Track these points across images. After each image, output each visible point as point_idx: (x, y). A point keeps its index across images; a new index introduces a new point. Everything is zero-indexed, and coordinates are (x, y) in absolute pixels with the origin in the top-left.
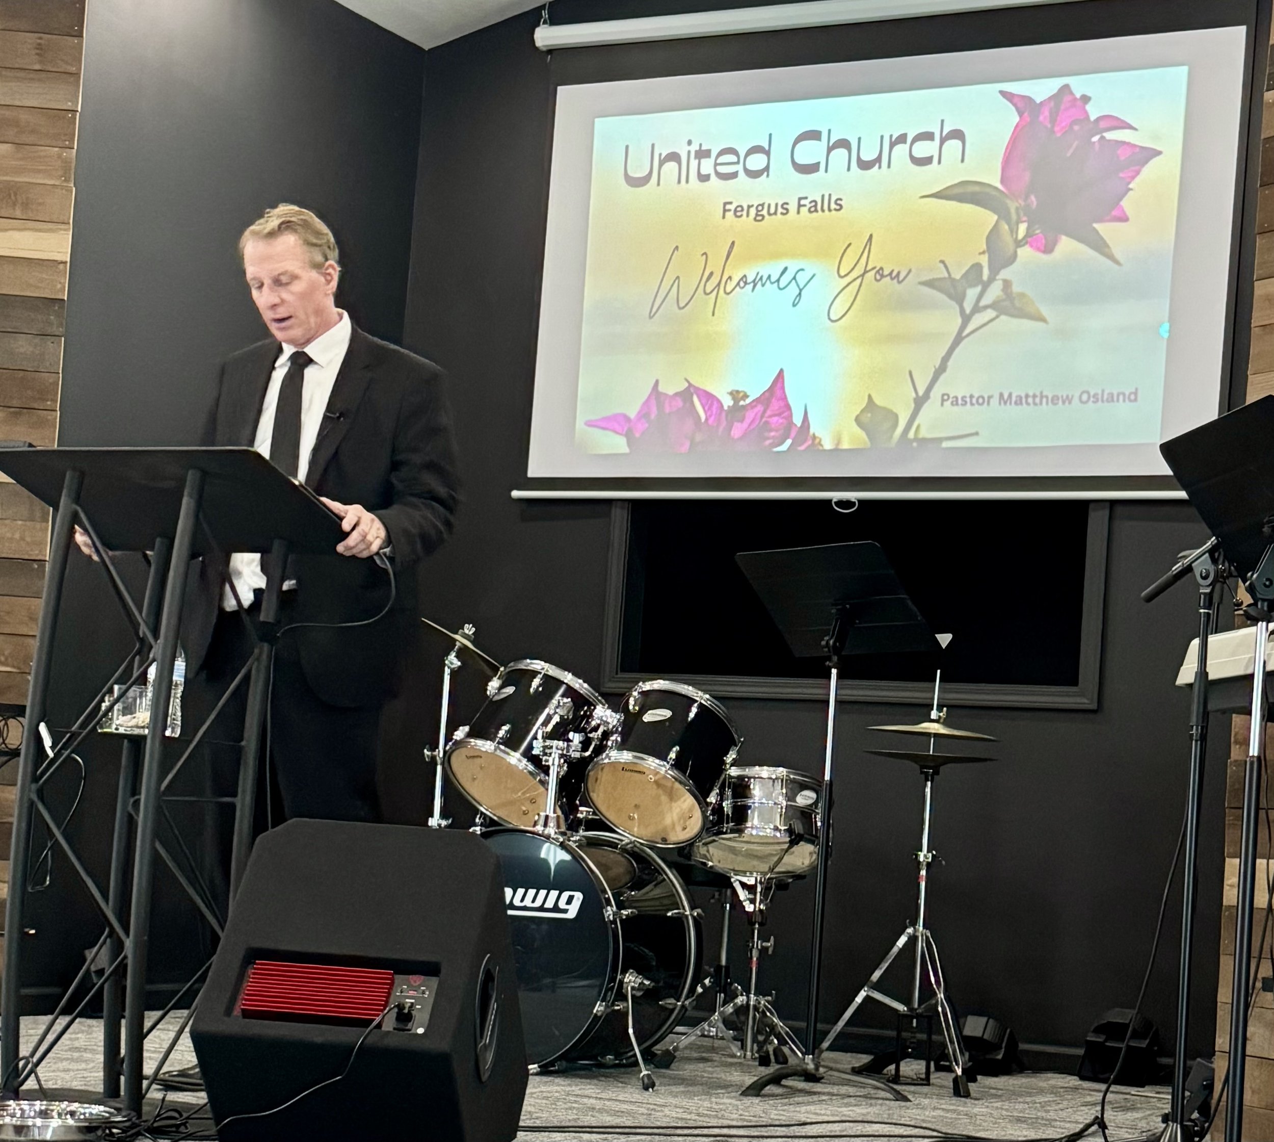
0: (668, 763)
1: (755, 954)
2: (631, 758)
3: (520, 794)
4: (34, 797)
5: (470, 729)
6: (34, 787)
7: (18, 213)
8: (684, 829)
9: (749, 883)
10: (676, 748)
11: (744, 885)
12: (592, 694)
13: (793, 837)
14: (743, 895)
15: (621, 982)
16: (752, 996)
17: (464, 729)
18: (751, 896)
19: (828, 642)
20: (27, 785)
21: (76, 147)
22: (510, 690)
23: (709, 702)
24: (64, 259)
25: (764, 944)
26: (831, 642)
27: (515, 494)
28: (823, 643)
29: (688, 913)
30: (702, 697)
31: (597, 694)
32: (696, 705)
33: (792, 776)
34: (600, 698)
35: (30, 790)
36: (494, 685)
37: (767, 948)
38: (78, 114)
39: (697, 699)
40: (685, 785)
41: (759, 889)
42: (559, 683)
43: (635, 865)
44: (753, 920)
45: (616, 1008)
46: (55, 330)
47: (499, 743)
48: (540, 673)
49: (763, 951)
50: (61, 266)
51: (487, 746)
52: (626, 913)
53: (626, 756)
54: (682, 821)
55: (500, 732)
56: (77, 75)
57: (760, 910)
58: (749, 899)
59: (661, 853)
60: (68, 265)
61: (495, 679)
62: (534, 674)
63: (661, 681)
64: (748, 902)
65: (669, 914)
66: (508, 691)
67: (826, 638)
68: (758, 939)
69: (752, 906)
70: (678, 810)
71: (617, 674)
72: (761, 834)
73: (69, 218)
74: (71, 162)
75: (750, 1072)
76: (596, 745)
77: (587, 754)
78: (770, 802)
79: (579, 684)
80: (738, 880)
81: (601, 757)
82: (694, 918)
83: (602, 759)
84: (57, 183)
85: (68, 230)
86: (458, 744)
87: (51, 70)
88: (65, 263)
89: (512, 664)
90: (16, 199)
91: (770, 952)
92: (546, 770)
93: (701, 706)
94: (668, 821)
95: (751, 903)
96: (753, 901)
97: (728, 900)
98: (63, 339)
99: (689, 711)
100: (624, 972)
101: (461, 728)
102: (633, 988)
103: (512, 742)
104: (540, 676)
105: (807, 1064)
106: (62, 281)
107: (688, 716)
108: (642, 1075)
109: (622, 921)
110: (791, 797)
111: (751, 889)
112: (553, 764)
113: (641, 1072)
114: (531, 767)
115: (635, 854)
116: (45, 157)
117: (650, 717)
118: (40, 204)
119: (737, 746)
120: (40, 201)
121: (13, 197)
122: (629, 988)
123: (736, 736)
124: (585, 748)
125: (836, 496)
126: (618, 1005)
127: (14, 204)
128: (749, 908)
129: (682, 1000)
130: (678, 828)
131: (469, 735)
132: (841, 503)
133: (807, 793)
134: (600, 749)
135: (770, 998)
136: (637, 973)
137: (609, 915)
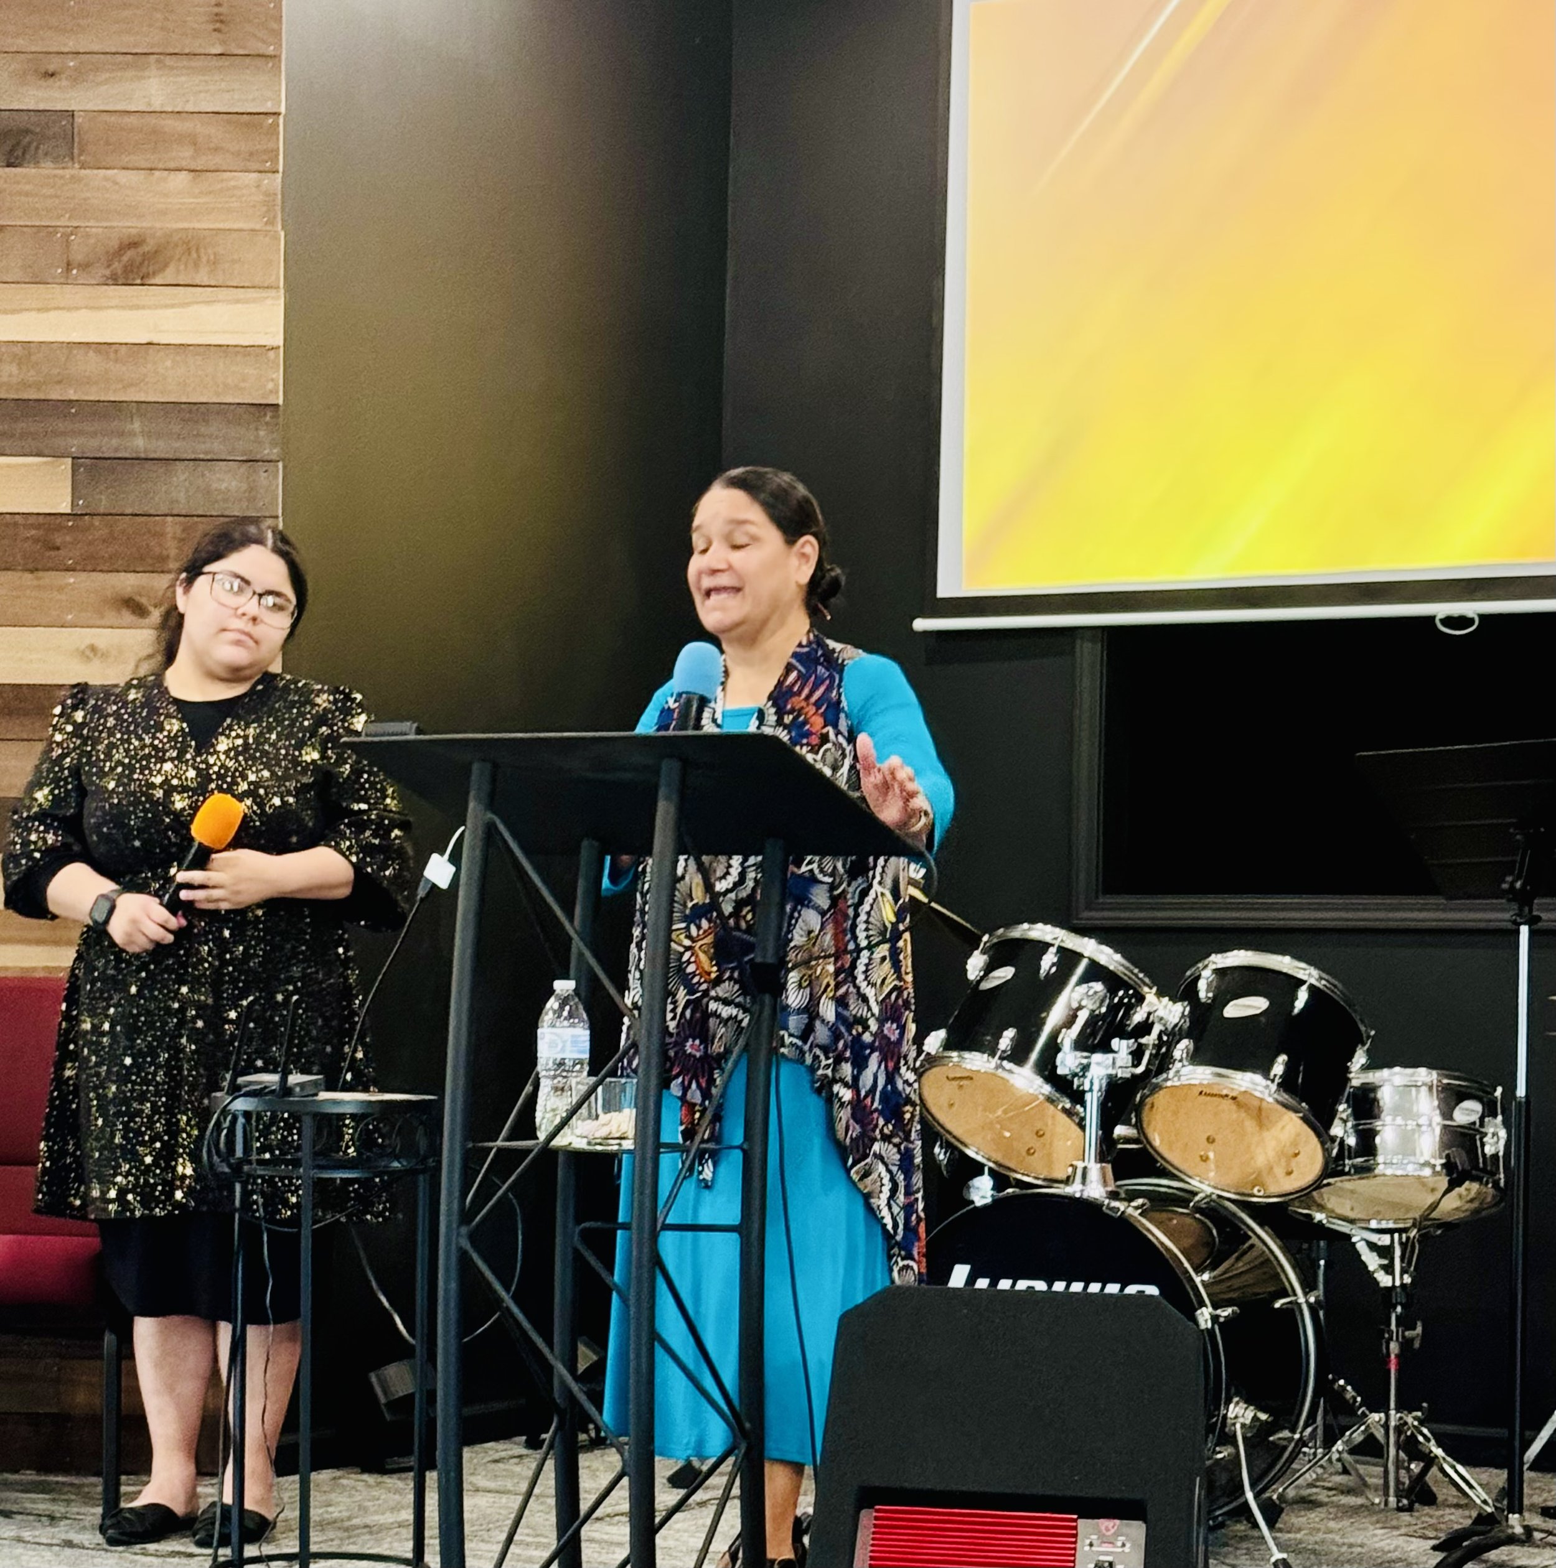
0: (1273, 1081)
1: (1394, 1347)
2: (1210, 1077)
3: (999, 1112)
4: (466, 1244)
5: (948, 1033)
6: (464, 1230)
7: (202, 277)
8: (1289, 1173)
9: (1380, 1243)
10: (1282, 1058)
11: (1372, 1246)
12: (1127, 968)
13: (1455, 1175)
14: (1372, 1261)
15: (1225, 1417)
16: (1392, 1412)
17: (937, 1036)
18: (1386, 1262)
19: (1512, 884)
20: (454, 1226)
21: (281, 170)
22: (1006, 973)
23: (1323, 982)
24: (275, 344)
25: (1407, 1333)
26: (1518, 885)
27: (921, 624)
28: (1505, 886)
29: (1302, 1300)
30: (1309, 974)
31: (1136, 971)
32: (1304, 988)
33: (1445, 1081)
34: (1141, 975)
35: (458, 1235)
36: (975, 964)
37: (1412, 1340)
38: (281, 120)
39: (1304, 978)
40: (1296, 1111)
41: (1398, 1252)
42: (1077, 956)
43: (1215, 1232)
44: (1394, 1301)
45: (1220, 1456)
46: (266, 452)
47: (1002, 1058)
48: (1053, 945)
49: (1406, 1344)
50: (271, 354)
51: (976, 1061)
52: (1225, 1314)
53: (1202, 1074)
54: (1283, 1162)
55: (1001, 1041)
56: (275, 57)
57: (1403, 1285)
58: (1383, 1267)
59: (1256, 1211)
60: (282, 349)
61: (976, 953)
62: (1044, 946)
63: (1242, 952)
64: (1382, 1272)
65: (1277, 1305)
66: (1002, 975)
67: (1509, 879)
68: (1397, 1326)
69: (1390, 1278)
70: (1273, 1143)
71: (1097, 898)
72: (1399, 1173)
73: (278, 279)
74: (275, 194)
75: (1397, 1528)
76: (1151, 1054)
77: (1140, 1069)
78: (1409, 1122)
79: (1108, 957)
80: (1363, 1239)
81: (1164, 1076)
82: (1309, 1305)
83: (1167, 1080)
84: (258, 227)
85: (278, 298)
86: (932, 1061)
87: (236, 52)
88: (278, 347)
89: (1001, 931)
90: (199, 257)
91: (1417, 1345)
92: (1078, 1097)
93: (1312, 989)
94: (1260, 1160)
95: (1387, 1273)
96: (1389, 1269)
97: (1323, 1253)
98: (280, 465)
99: (1294, 998)
100: (1228, 1402)
101: (933, 1034)
102: (1243, 1425)
103: (1018, 1055)
104: (1053, 950)
105: (1512, 1527)
106: (274, 376)
107: (1293, 1007)
108: (1273, 1560)
109: (1221, 1325)
110: (1447, 1114)
111: (1384, 1252)
112: (1091, 1090)
113: (1272, 1555)
114: (1047, 1089)
115: (1213, 1211)
116: (235, 187)
117: (1234, 1010)
118: (233, 262)
119: (1364, 1044)
120: (236, 257)
121: (194, 255)
122: (1238, 1426)
123: (1363, 1028)
124: (1136, 1063)
125: (1440, 610)
126: (1220, 1452)
127: (196, 265)
128: (1385, 1280)
129: (1299, 1430)
130: (1279, 1171)
131: (948, 1045)
132: (1449, 621)
133: (1469, 1104)
134: (1163, 1062)
135: (1419, 1414)
136: (1246, 1402)
137: (1206, 1321)
